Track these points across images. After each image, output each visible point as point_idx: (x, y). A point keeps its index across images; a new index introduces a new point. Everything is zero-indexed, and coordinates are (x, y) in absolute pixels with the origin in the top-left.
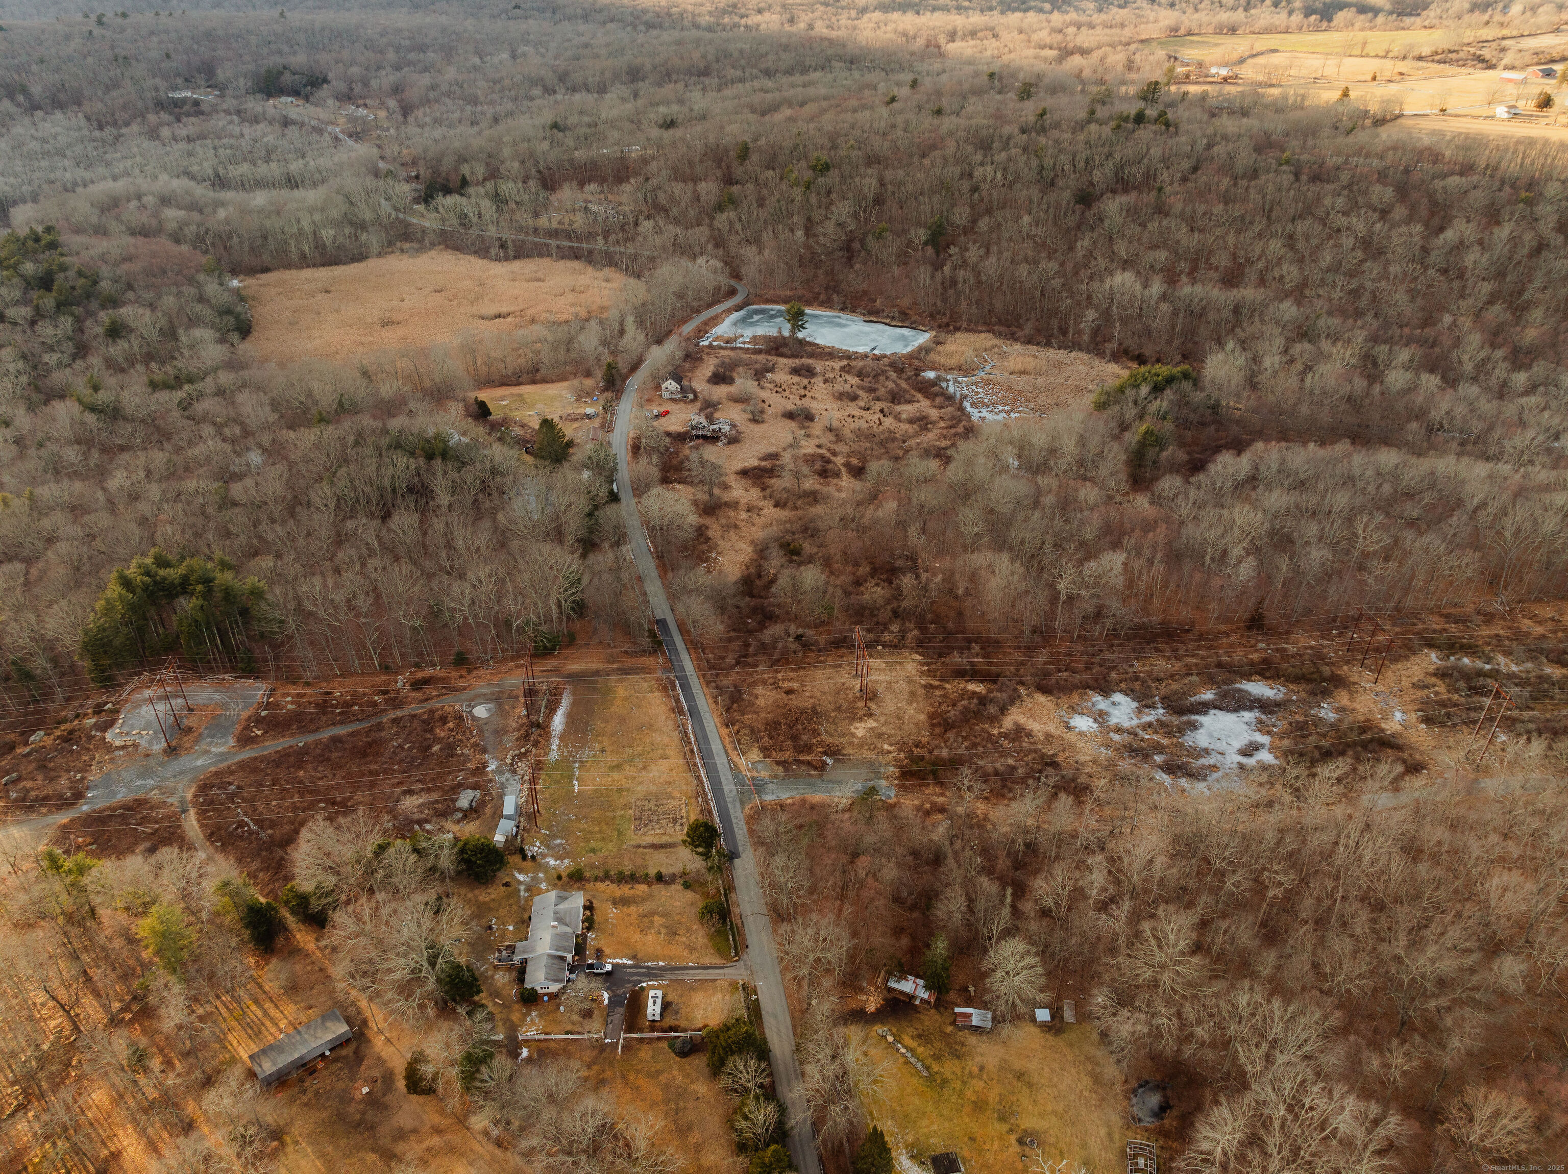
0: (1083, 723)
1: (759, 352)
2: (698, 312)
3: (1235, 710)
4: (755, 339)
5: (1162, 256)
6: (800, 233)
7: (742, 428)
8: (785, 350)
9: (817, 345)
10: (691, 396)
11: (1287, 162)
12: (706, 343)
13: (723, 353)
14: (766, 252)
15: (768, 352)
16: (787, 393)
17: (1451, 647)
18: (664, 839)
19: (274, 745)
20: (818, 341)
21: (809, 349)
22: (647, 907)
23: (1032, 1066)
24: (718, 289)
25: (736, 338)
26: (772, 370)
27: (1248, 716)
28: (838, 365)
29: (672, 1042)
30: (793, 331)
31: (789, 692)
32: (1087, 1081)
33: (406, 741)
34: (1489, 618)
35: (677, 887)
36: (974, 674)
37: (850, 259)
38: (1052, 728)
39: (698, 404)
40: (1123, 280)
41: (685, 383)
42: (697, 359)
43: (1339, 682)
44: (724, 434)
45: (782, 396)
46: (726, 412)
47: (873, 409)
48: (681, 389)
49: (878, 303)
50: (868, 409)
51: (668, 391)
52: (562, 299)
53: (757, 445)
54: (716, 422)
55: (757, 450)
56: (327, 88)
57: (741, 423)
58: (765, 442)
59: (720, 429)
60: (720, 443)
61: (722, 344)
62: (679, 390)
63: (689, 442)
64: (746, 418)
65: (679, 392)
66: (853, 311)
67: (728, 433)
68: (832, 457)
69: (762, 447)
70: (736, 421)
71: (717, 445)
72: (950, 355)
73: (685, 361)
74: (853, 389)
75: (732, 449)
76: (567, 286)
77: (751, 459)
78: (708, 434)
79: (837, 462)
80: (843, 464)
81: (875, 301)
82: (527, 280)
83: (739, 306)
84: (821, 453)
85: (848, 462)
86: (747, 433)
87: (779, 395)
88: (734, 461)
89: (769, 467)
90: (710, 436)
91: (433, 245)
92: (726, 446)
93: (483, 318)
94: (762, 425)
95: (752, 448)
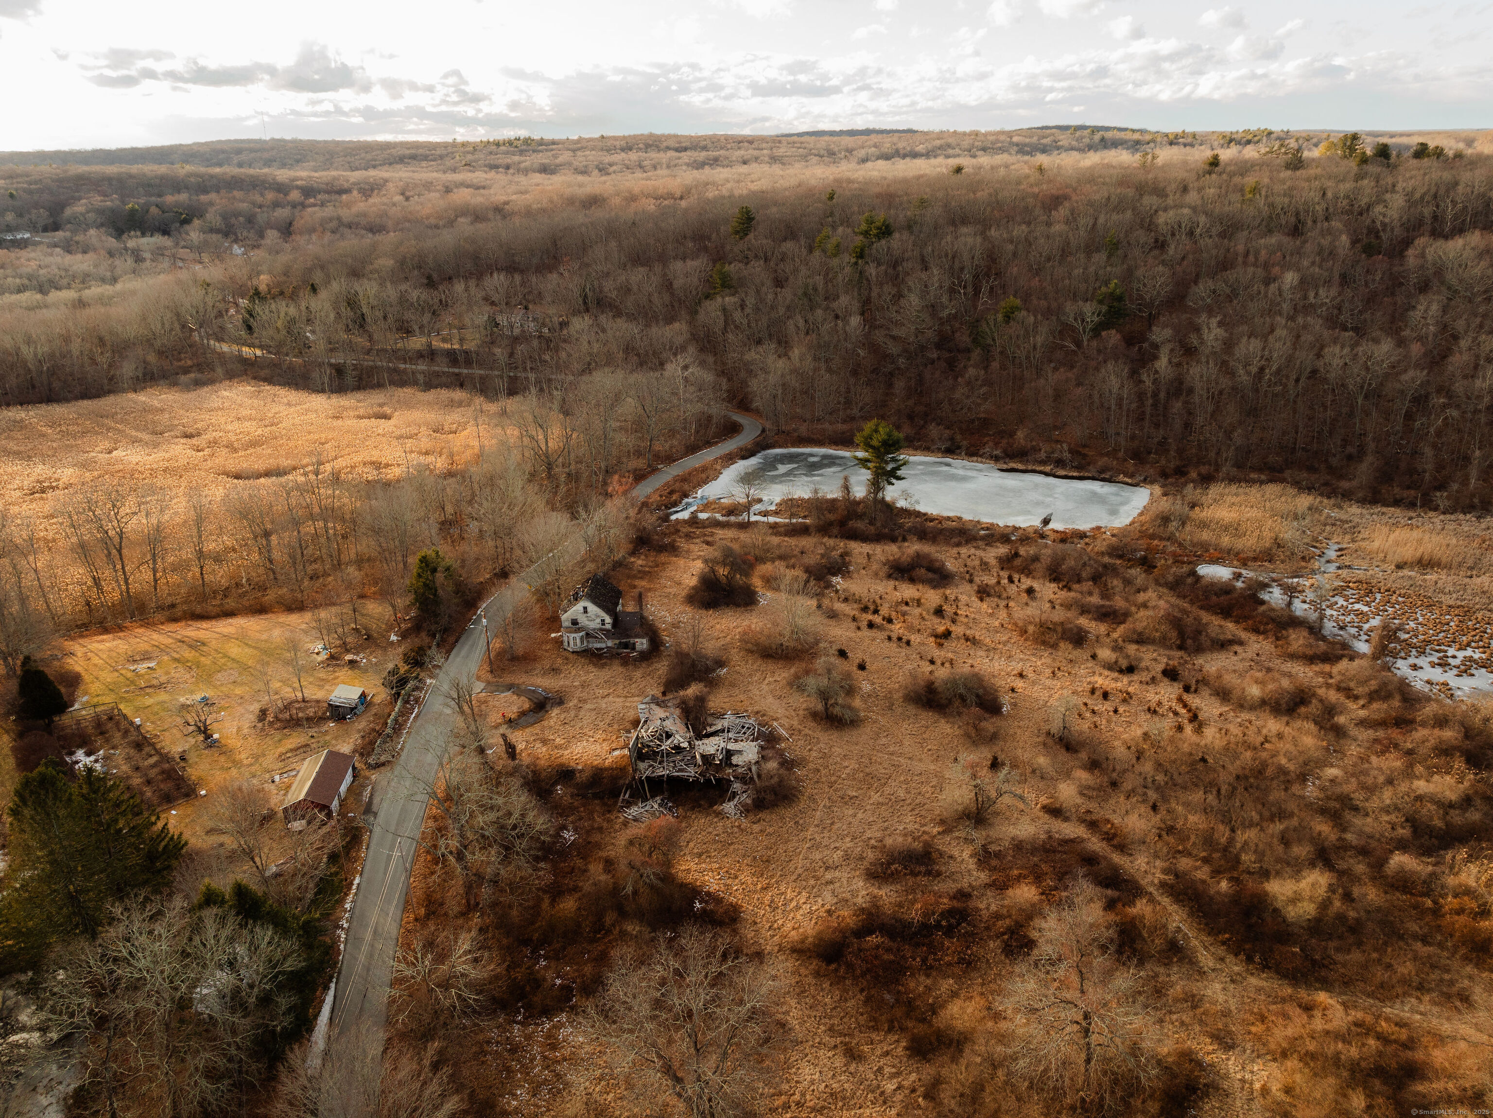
1: (802, 531)
2: (670, 459)
4: (790, 506)
6: (855, 321)
7: (793, 747)
8: (860, 525)
9: (918, 514)
10: (642, 644)
12: (685, 515)
13: (720, 533)
14: (796, 353)
15: (824, 529)
16: (897, 628)
20: (922, 508)
21: (908, 523)
24: (705, 421)
25: (747, 507)
26: (840, 567)
28: (994, 553)
30: (876, 485)
37: (951, 364)
39: (662, 667)
41: (626, 606)
42: (662, 549)
44: (740, 770)
45: (890, 638)
46: (742, 697)
47: (1142, 670)
48: (615, 624)
49: (1020, 434)
50: (1130, 670)
51: (579, 630)
52: (409, 443)
53: (851, 812)
54: (714, 729)
55: (854, 838)
56: (196, 222)
57: (791, 729)
58: (876, 797)
59: (729, 754)
60: (729, 807)
61: (718, 516)
62: (608, 627)
63: (629, 804)
64: (801, 712)
65: (608, 634)
66: (973, 453)
67: (754, 768)
68: (1117, 858)
69: (870, 824)
70: (775, 724)
71: (720, 814)
72: (1234, 529)
73: (633, 553)
74: (1059, 615)
75: (771, 830)
76: (427, 424)
77: (842, 875)
78: (691, 772)
79: (1143, 882)
80: (1163, 885)
81: (1012, 434)
82: (360, 417)
83: (746, 450)
84: (1072, 841)
85: (1177, 876)
86: (811, 766)
87: (880, 635)
88: (789, 894)
89: (915, 914)
90: (696, 782)
91: (231, 376)
92: (751, 817)
93: (238, 477)
94: (855, 732)
95: (836, 827)
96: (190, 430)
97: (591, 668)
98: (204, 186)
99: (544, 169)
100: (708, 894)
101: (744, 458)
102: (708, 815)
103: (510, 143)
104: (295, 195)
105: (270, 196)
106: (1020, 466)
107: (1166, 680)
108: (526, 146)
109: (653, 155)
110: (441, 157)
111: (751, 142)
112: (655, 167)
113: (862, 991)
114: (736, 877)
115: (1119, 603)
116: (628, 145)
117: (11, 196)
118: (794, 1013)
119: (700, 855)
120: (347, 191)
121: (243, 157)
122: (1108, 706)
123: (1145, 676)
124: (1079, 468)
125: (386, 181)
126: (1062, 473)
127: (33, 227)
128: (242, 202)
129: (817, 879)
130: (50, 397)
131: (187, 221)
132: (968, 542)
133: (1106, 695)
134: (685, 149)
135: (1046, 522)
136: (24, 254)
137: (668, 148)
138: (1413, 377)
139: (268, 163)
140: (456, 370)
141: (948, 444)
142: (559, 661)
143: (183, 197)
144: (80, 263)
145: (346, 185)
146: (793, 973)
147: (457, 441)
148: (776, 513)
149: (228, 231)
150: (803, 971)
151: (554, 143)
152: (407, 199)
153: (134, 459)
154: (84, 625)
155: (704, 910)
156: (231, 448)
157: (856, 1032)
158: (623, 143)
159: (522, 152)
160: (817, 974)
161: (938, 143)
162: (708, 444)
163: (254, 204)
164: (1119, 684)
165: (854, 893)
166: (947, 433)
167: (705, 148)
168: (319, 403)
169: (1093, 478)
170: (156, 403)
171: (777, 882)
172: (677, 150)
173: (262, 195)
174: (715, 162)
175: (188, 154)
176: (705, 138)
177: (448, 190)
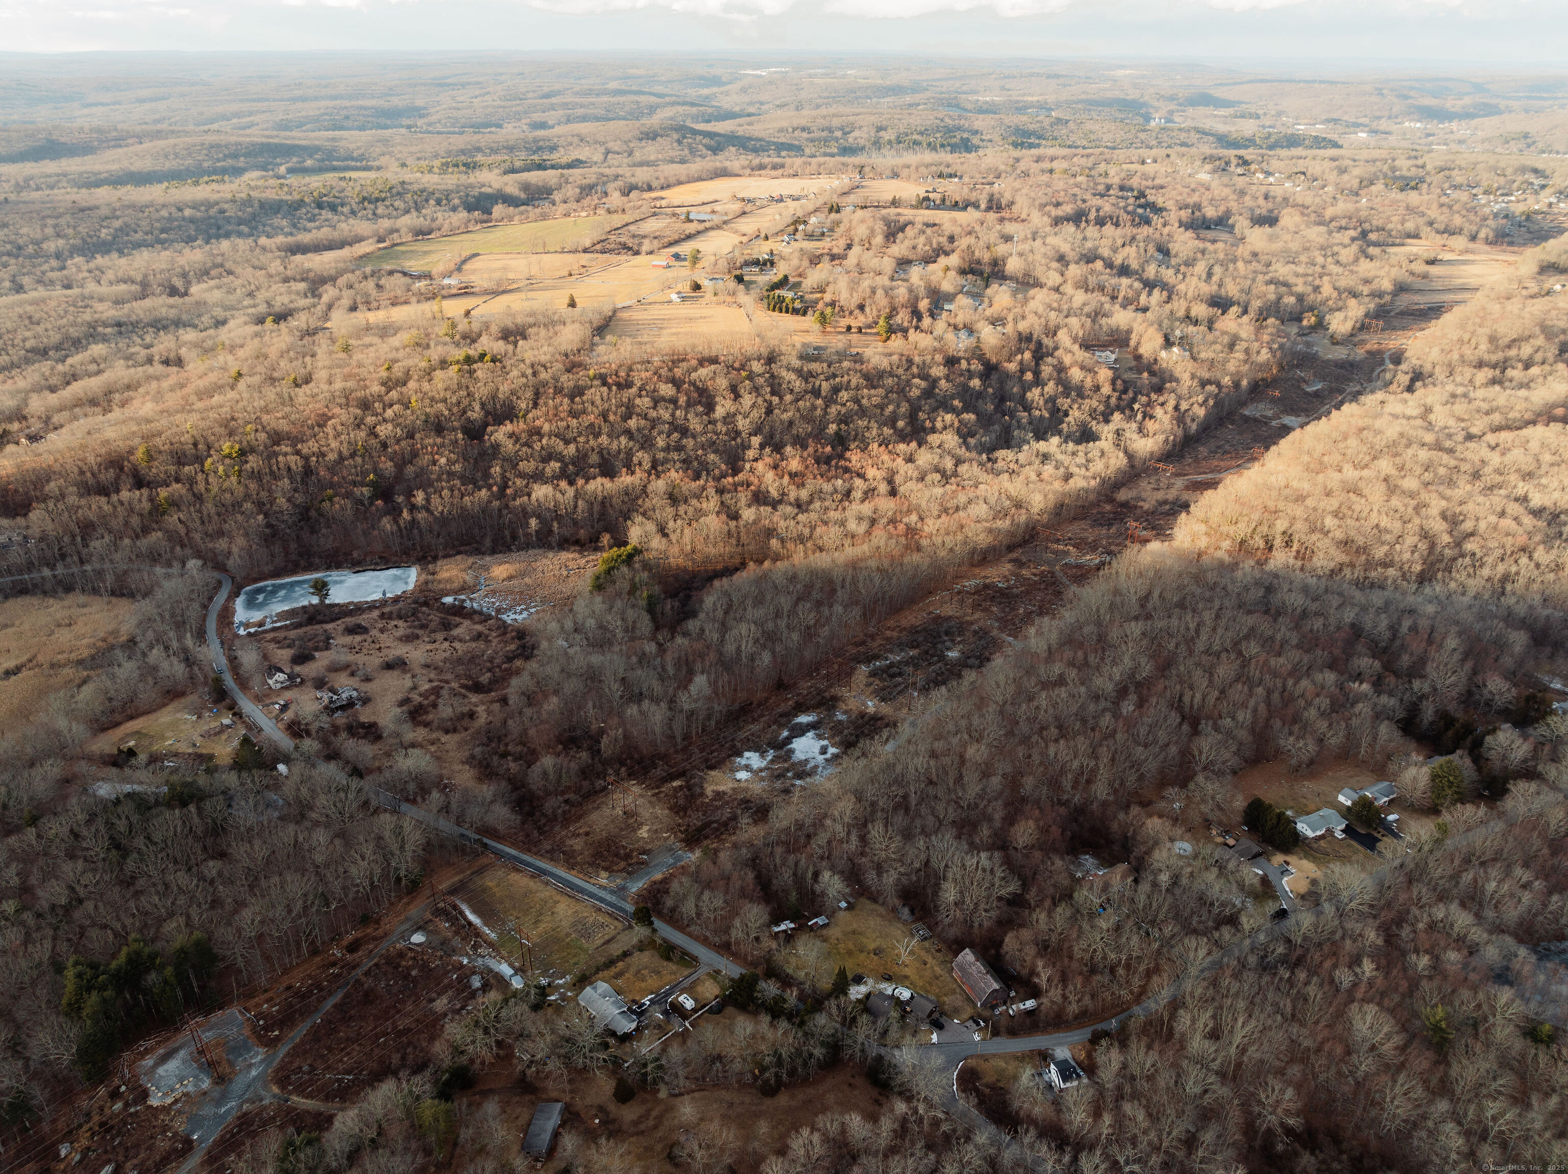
0: (742, 775)
1: (299, 625)
3: (803, 735)
5: (555, 465)
10: (298, 680)
11: (595, 377)
15: (308, 623)
16: (365, 651)
17: (868, 660)
18: (607, 937)
19: (299, 1032)
21: (342, 610)
22: (632, 970)
23: (855, 926)
26: (329, 636)
27: (810, 734)
28: (376, 614)
29: (710, 1011)
30: (320, 600)
31: (587, 834)
32: (878, 919)
33: (388, 980)
34: (873, 637)
35: (636, 954)
36: (672, 777)
38: (731, 785)
40: (541, 492)
43: (835, 699)
47: (437, 640)
50: (434, 641)
53: (386, 696)
55: (390, 701)
57: (359, 685)
58: (389, 692)
64: (359, 681)
66: (338, 567)
68: (448, 685)
69: (391, 696)
70: (354, 685)
72: (449, 580)
74: (409, 631)
75: (372, 706)
79: (454, 687)
81: (351, 555)
83: (236, 591)
84: (437, 685)
85: (461, 684)
86: (370, 691)
88: (385, 715)
92: (366, 705)
94: (374, 681)
95: (384, 700)
107: (445, 641)
114: (371, 717)
115: (424, 621)
122: (433, 653)
123: (439, 642)
129: (388, 711)
132: (363, 612)
133: (431, 650)
138: (496, 504)
164: (433, 646)
171: (381, 714)
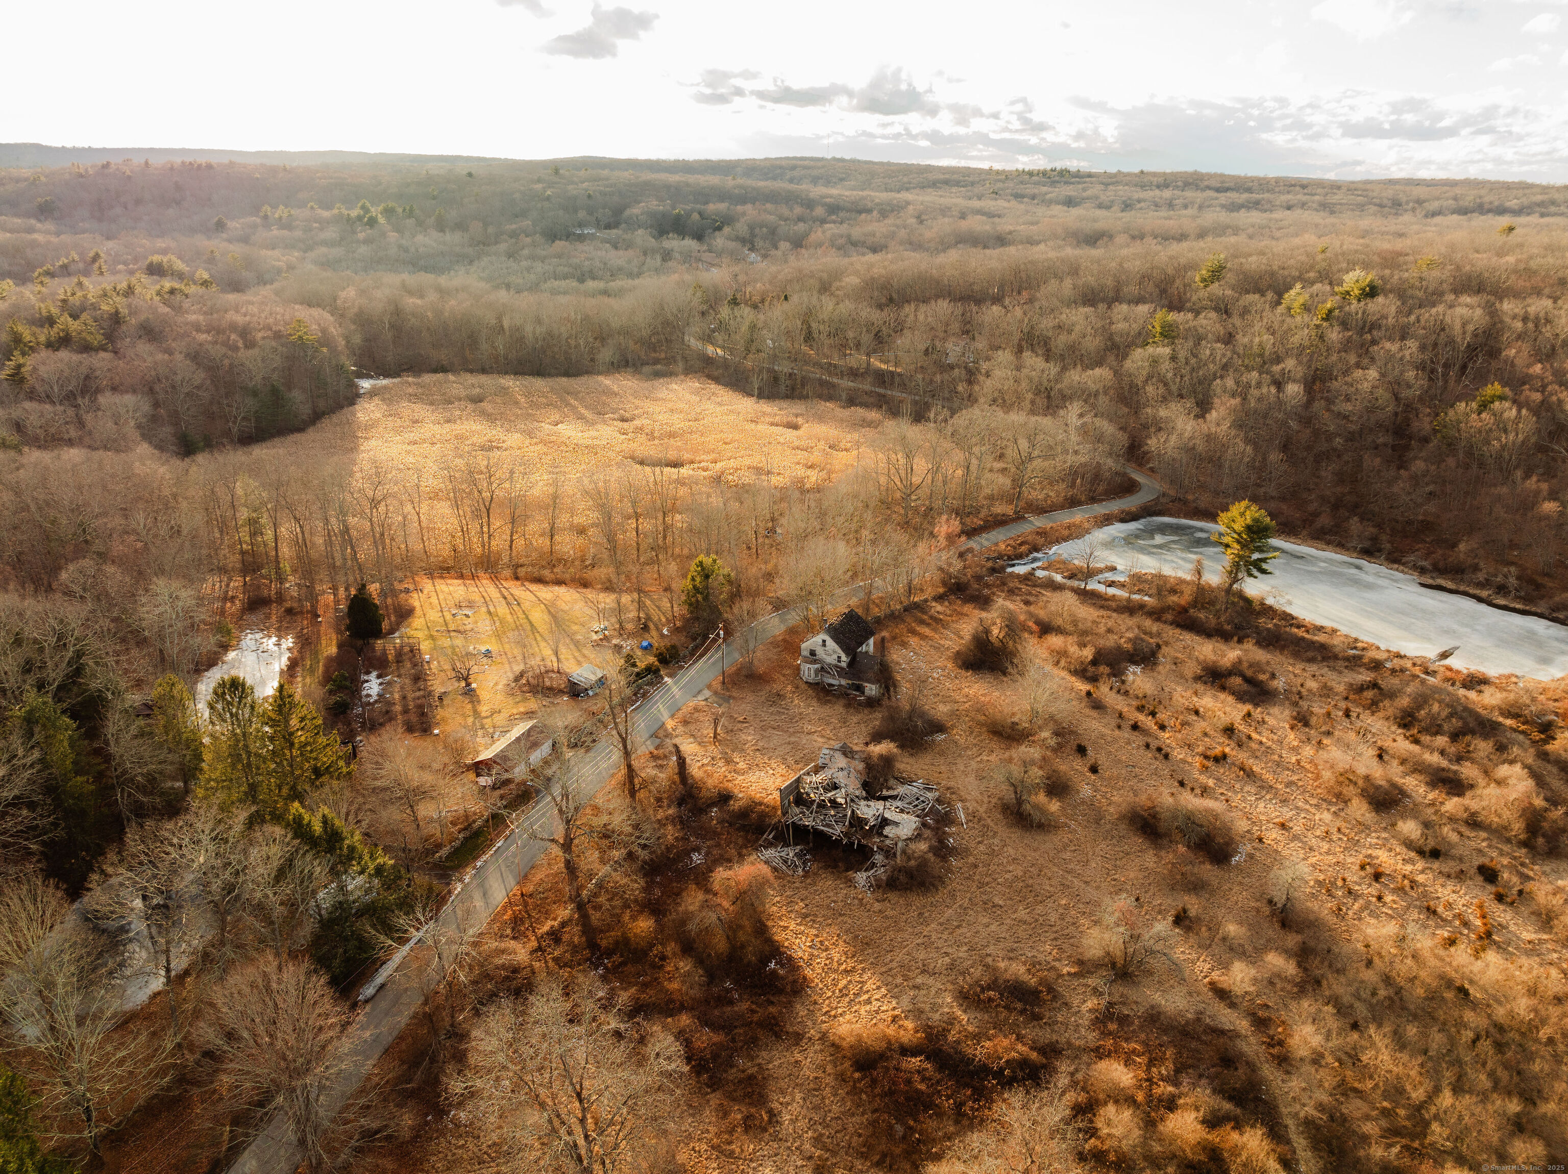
2: (1043, 510)
4: (1138, 581)
6: (1294, 389)
7: (963, 835)
10: (872, 689)
13: (1048, 595)
14: (1214, 416)
21: (1265, 623)
25: (1097, 572)
30: (1233, 575)
37: (1401, 453)
39: (876, 719)
42: (973, 599)
44: (888, 842)
45: (1147, 746)
46: (943, 768)
47: (1453, 858)
48: (851, 664)
49: (1462, 547)
50: (1435, 854)
51: (815, 662)
52: (801, 455)
53: (985, 920)
54: (891, 793)
55: (972, 949)
56: (726, 230)
57: (973, 816)
58: (1022, 913)
59: (885, 822)
60: (861, 877)
61: (1058, 578)
62: (844, 665)
63: (769, 845)
64: (994, 801)
65: (841, 672)
66: (1394, 559)
67: (900, 844)
68: (1268, 1071)
69: (998, 940)
70: (959, 805)
71: (850, 883)
73: (939, 598)
75: (890, 913)
76: (826, 440)
77: (935, 984)
78: (837, 831)
79: (1284, 1110)
80: (1308, 1123)
81: (1454, 545)
82: (772, 424)
83: (1128, 513)
84: (1222, 1032)
85: (1332, 1118)
86: (971, 859)
87: (1139, 739)
88: (869, 986)
89: (980, 1051)
90: (838, 842)
91: (689, 371)
92: (879, 895)
93: (642, 463)
94: (1040, 838)
95: (959, 931)
96: (627, 415)
97: (814, 703)
98: (744, 198)
99: (1070, 202)
100: (790, 959)
101: (1123, 521)
102: (839, 878)
103: (1044, 173)
104: (819, 211)
105: (798, 210)
106: (1450, 585)
107: (1479, 879)
108: (1063, 176)
109: (1189, 194)
110: (973, 184)
111: (1304, 187)
112: (1186, 207)
113: (875, 1111)
114: (827, 950)
115: (1468, 771)
116: (1166, 182)
117: (589, 196)
118: (795, 1108)
119: (805, 916)
120: (869, 211)
121: (795, 173)
122: (1374, 889)
123: (1449, 866)
124: (1527, 600)
125: (908, 203)
126: (1501, 601)
127: (598, 225)
128: (768, 214)
129: (906, 978)
130: (539, 372)
131: (719, 229)
132: (1324, 659)
133: (1377, 876)
134: (1227, 190)
135: (1445, 655)
136: (580, 246)
137: (1209, 188)
139: (815, 180)
140: (882, 391)
141: (1367, 544)
142: (789, 688)
143: (722, 207)
144: (618, 258)
145: (870, 205)
146: (819, 1067)
147: (841, 459)
148: (1122, 586)
149: (749, 242)
150: (829, 1069)
151: (1090, 175)
152: (921, 222)
153: (569, 433)
154: (448, 569)
155: (774, 972)
156: (651, 436)
157: (842, 1152)
158: (1161, 180)
159: (1054, 183)
160: (841, 1078)
161: (1539, 198)
162: (1093, 500)
163: (781, 218)
164: (1409, 868)
165: (935, 1007)
166: (1371, 530)
167: (1249, 190)
168: (747, 405)
169: (1541, 616)
170: (615, 388)
171: (863, 969)
172: (1218, 190)
173: (791, 210)
174: (1256, 205)
175: (750, 168)
176: (1252, 179)
177: (963, 216)
